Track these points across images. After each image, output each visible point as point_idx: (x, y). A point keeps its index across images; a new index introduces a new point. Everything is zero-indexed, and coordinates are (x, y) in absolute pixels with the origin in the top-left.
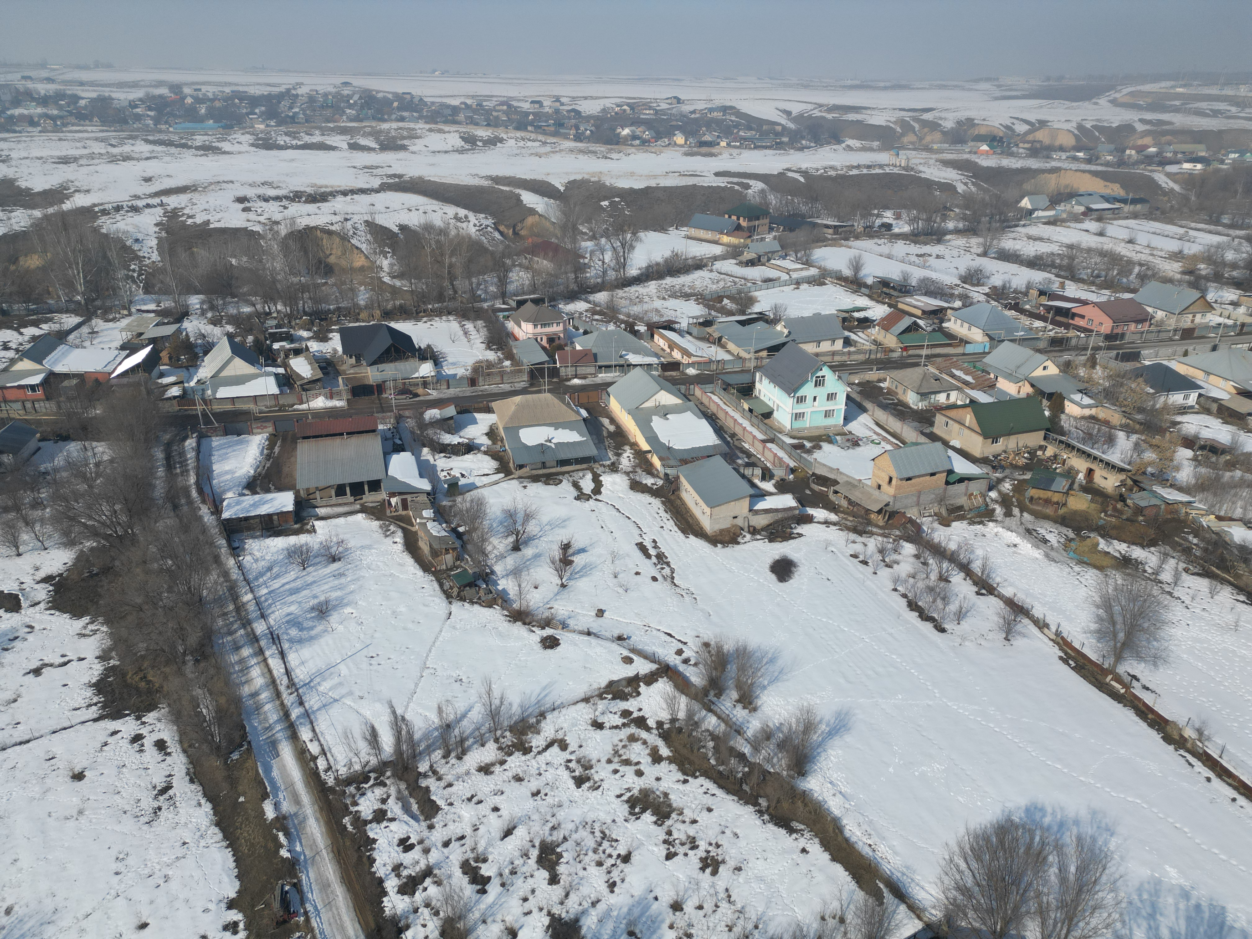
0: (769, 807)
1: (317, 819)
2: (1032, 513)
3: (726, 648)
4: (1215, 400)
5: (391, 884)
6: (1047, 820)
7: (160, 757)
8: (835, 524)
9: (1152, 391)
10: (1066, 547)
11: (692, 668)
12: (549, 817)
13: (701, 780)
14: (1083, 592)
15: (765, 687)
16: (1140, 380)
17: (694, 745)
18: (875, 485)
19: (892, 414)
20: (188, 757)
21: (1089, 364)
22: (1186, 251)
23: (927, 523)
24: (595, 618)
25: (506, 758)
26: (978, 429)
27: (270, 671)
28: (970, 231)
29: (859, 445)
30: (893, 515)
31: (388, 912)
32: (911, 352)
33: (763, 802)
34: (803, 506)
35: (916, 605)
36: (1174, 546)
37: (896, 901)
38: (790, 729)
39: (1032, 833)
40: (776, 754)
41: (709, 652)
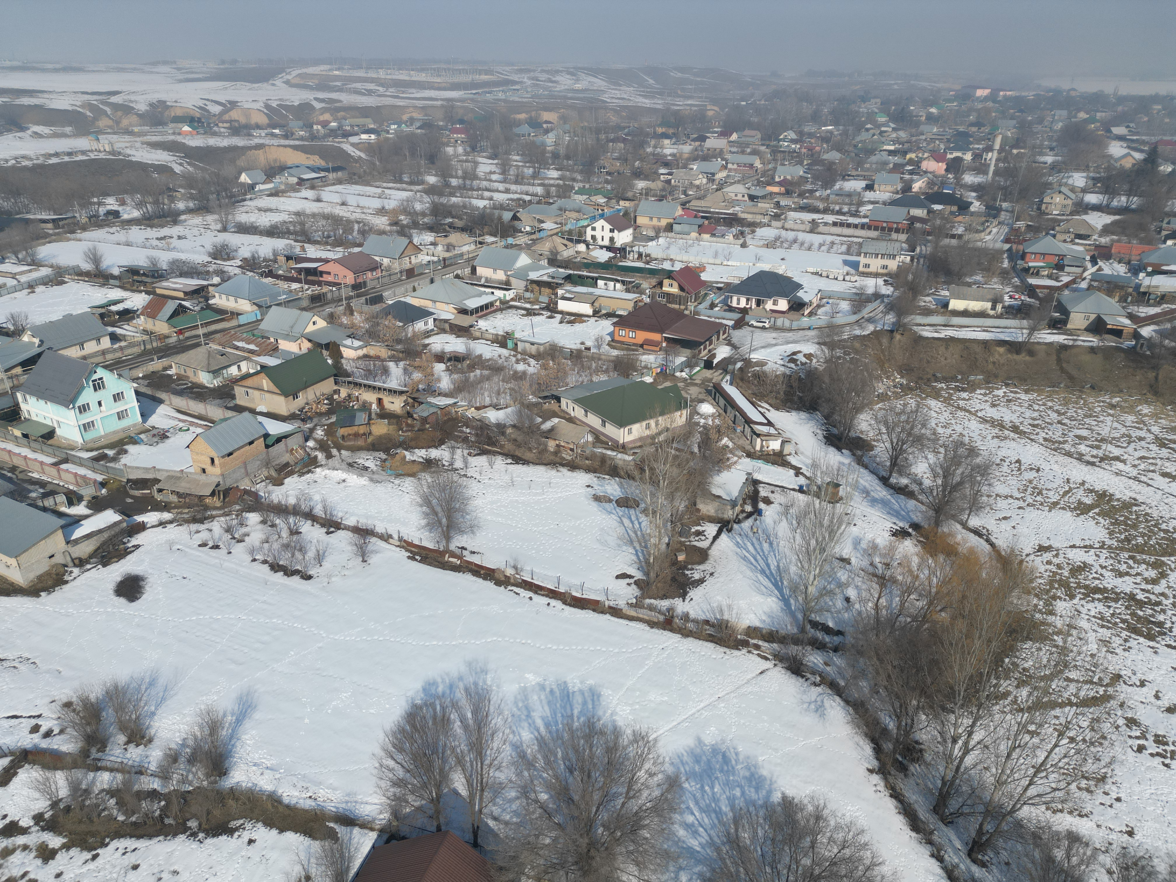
0: (200, 825)
2: (347, 449)
3: (93, 697)
4: (446, 321)
6: (440, 689)
8: (171, 522)
9: (401, 324)
10: (383, 468)
11: (57, 738)
13: (115, 844)
14: (407, 498)
15: (153, 714)
16: (390, 317)
17: (92, 814)
18: (199, 470)
19: (191, 398)
21: (348, 312)
22: (387, 207)
23: (261, 488)
26: (277, 391)
28: (202, 209)
29: (168, 437)
30: (227, 492)
32: (187, 334)
33: (193, 824)
34: (129, 516)
35: (278, 565)
36: (456, 439)
37: (349, 829)
38: (196, 738)
39: (433, 705)
40: (189, 771)
41: (74, 710)
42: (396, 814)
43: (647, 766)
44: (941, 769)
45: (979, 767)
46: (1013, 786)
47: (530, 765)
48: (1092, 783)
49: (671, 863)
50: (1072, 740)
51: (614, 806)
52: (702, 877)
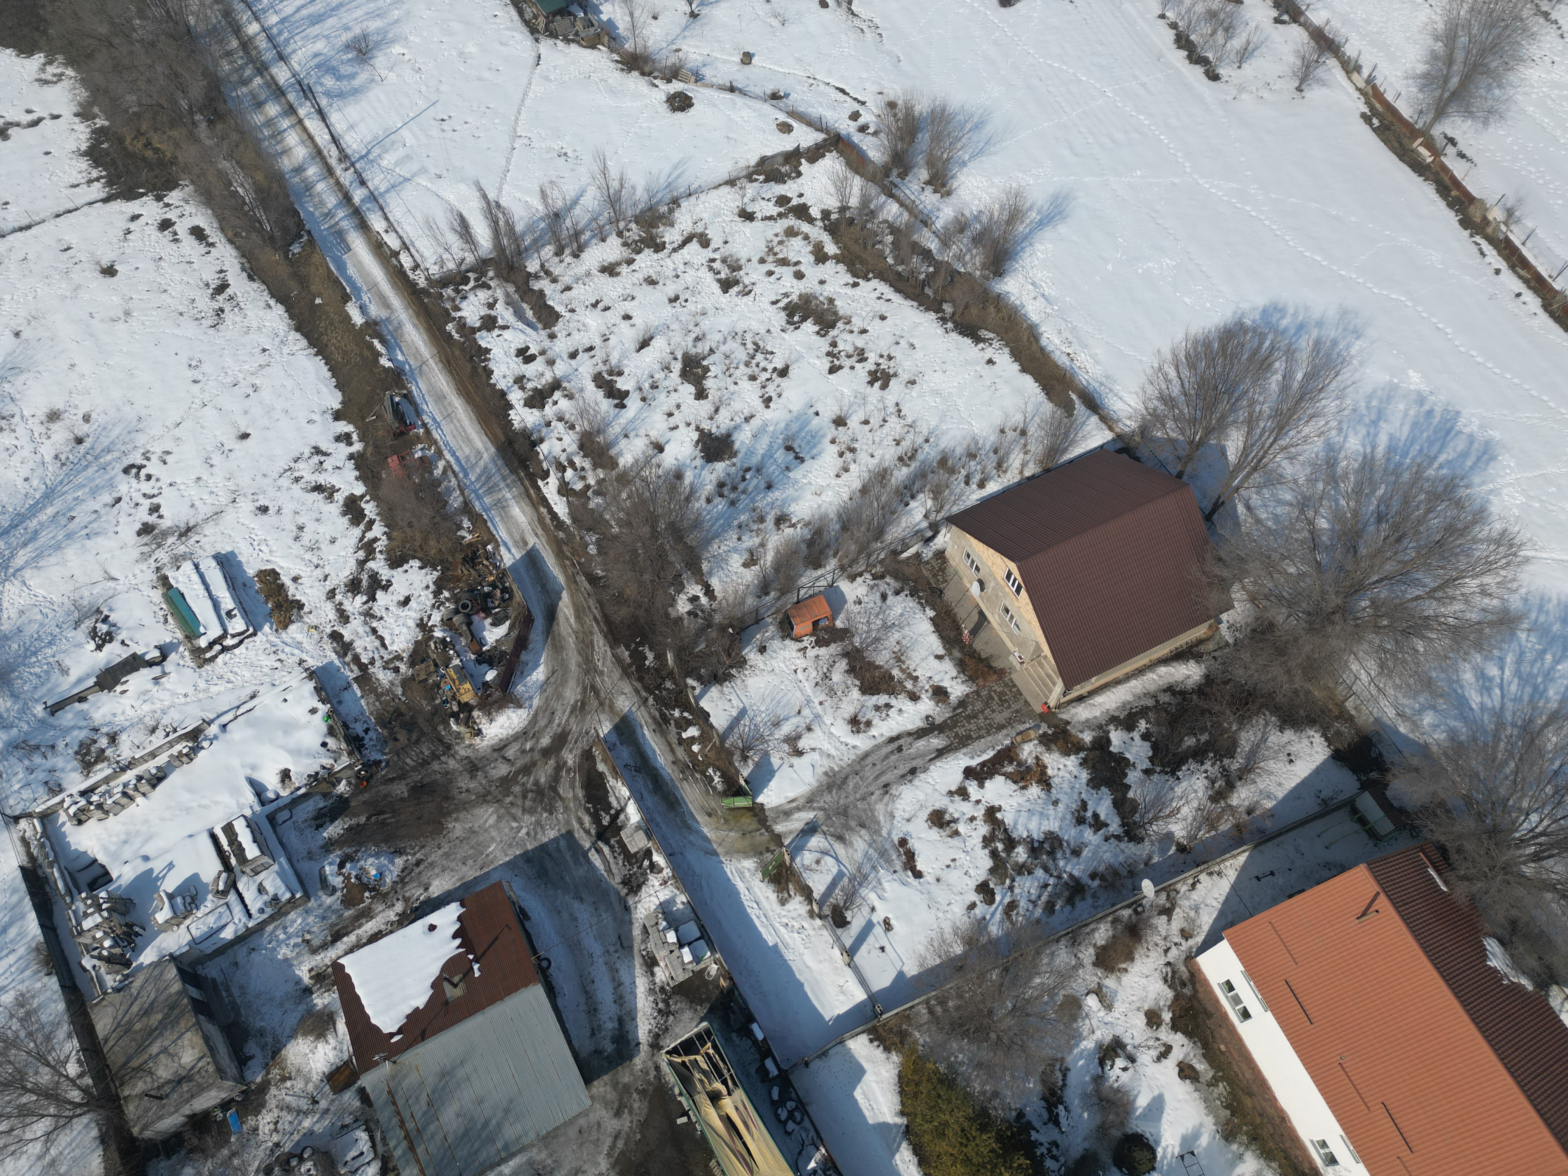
0: (954, 314)
1: (415, 326)
3: (918, 109)
5: (516, 397)
7: (202, 249)
11: (870, 138)
12: (691, 327)
13: (875, 283)
14: (1424, 15)
15: (964, 164)
17: (868, 240)
20: (237, 248)
24: (740, 67)
25: (634, 256)
27: (311, 138)
31: (517, 425)
33: (948, 308)
35: (1187, 39)
37: (1088, 412)
38: (991, 218)
39: (1262, 337)
40: (969, 250)
41: (895, 115)
42: (1144, 430)
43: (1487, 579)
49: (1426, 695)
51: (1404, 592)
52: (1453, 734)
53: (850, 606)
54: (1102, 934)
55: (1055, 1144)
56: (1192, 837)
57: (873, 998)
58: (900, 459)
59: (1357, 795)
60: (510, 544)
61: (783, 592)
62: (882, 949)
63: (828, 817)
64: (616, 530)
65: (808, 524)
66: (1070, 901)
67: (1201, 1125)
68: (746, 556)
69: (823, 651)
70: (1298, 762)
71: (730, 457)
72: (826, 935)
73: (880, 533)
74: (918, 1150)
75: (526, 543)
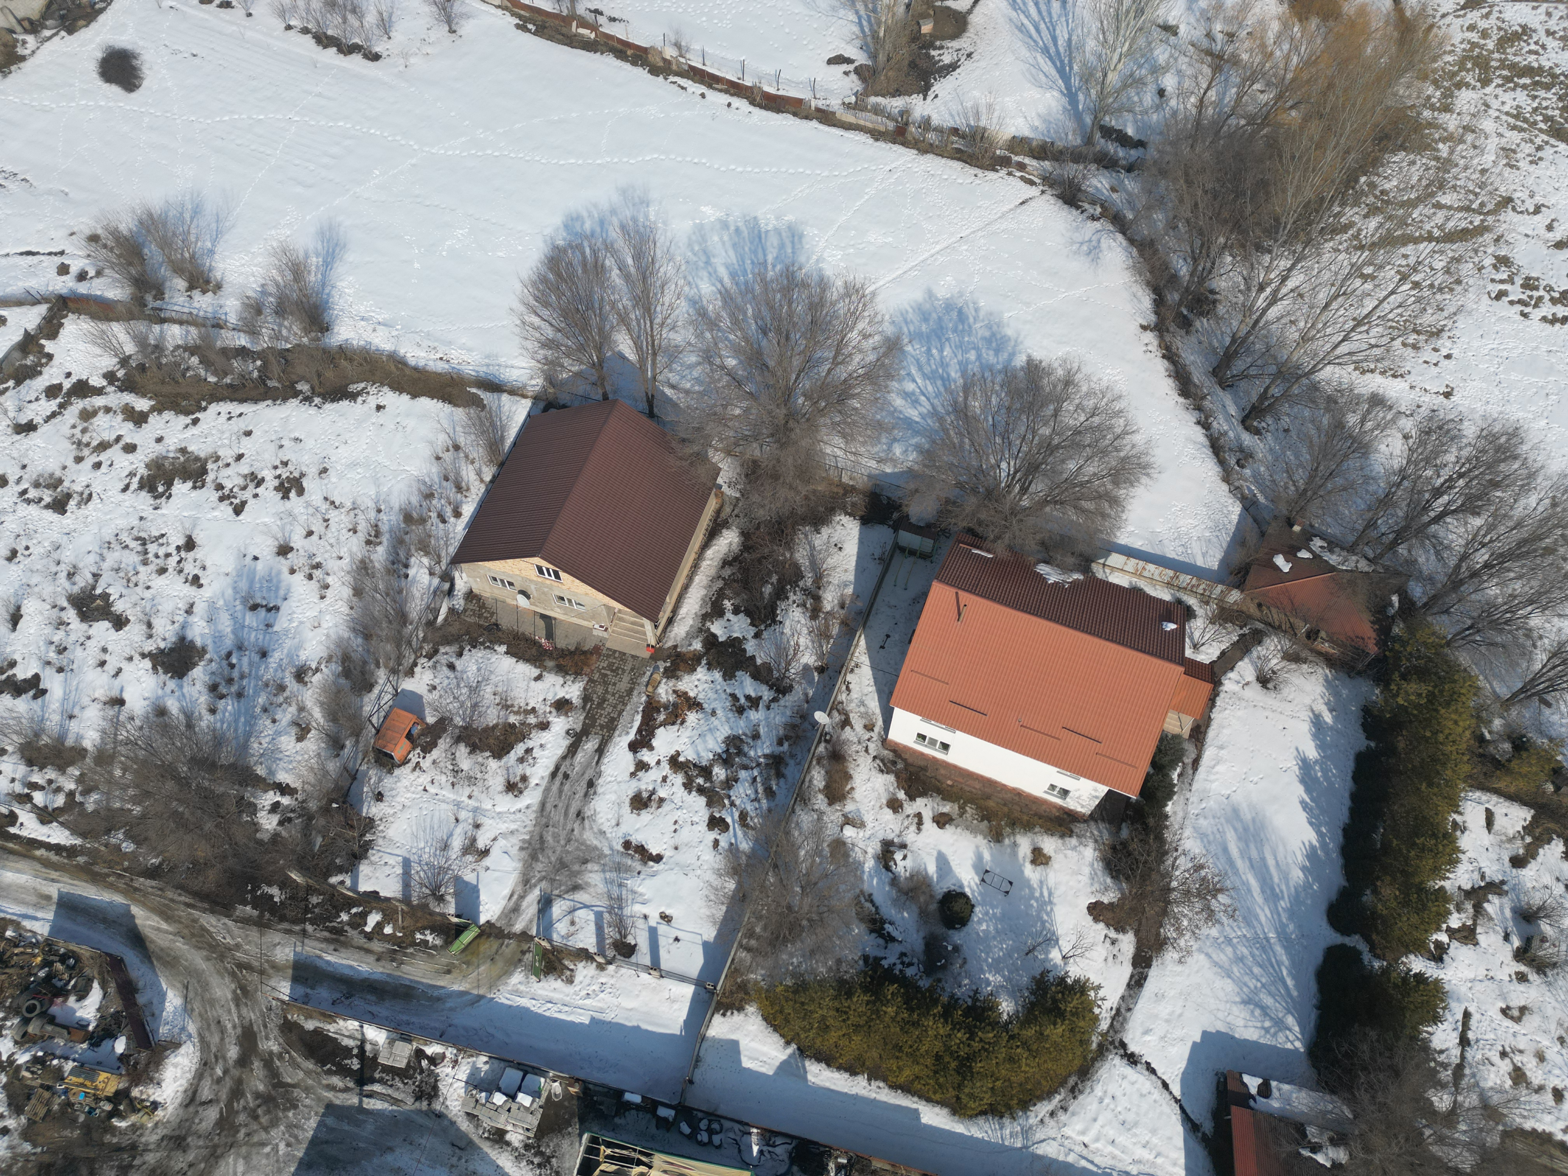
0: (313, 388)
3: (123, 228)
6: (588, 226)
11: (96, 282)
12: (54, 569)
13: (214, 408)
15: (211, 252)
17: (174, 373)
33: (303, 387)
35: (328, 37)
37: (495, 395)
38: (277, 285)
39: (580, 247)
40: (280, 325)
41: (105, 246)
42: (550, 380)
43: (860, 326)
44: (1235, 323)
45: (1283, 321)
46: (1321, 343)
47: (713, 324)
48: (1422, 337)
49: (884, 435)
50: (1416, 285)
51: (818, 373)
52: (918, 448)
53: (428, 697)
54: (818, 778)
55: (903, 954)
56: (821, 656)
57: (699, 983)
58: (368, 543)
59: (896, 538)
60: (31, 912)
61: (357, 734)
62: (677, 939)
63: (552, 881)
64: (137, 810)
65: (329, 659)
66: (779, 775)
67: (977, 847)
68: (294, 731)
69: (435, 753)
70: (845, 546)
71: (201, 657)
72: (626, 972)
73: (403, 617)
74: (822, 1057)
75: (48, 898)
